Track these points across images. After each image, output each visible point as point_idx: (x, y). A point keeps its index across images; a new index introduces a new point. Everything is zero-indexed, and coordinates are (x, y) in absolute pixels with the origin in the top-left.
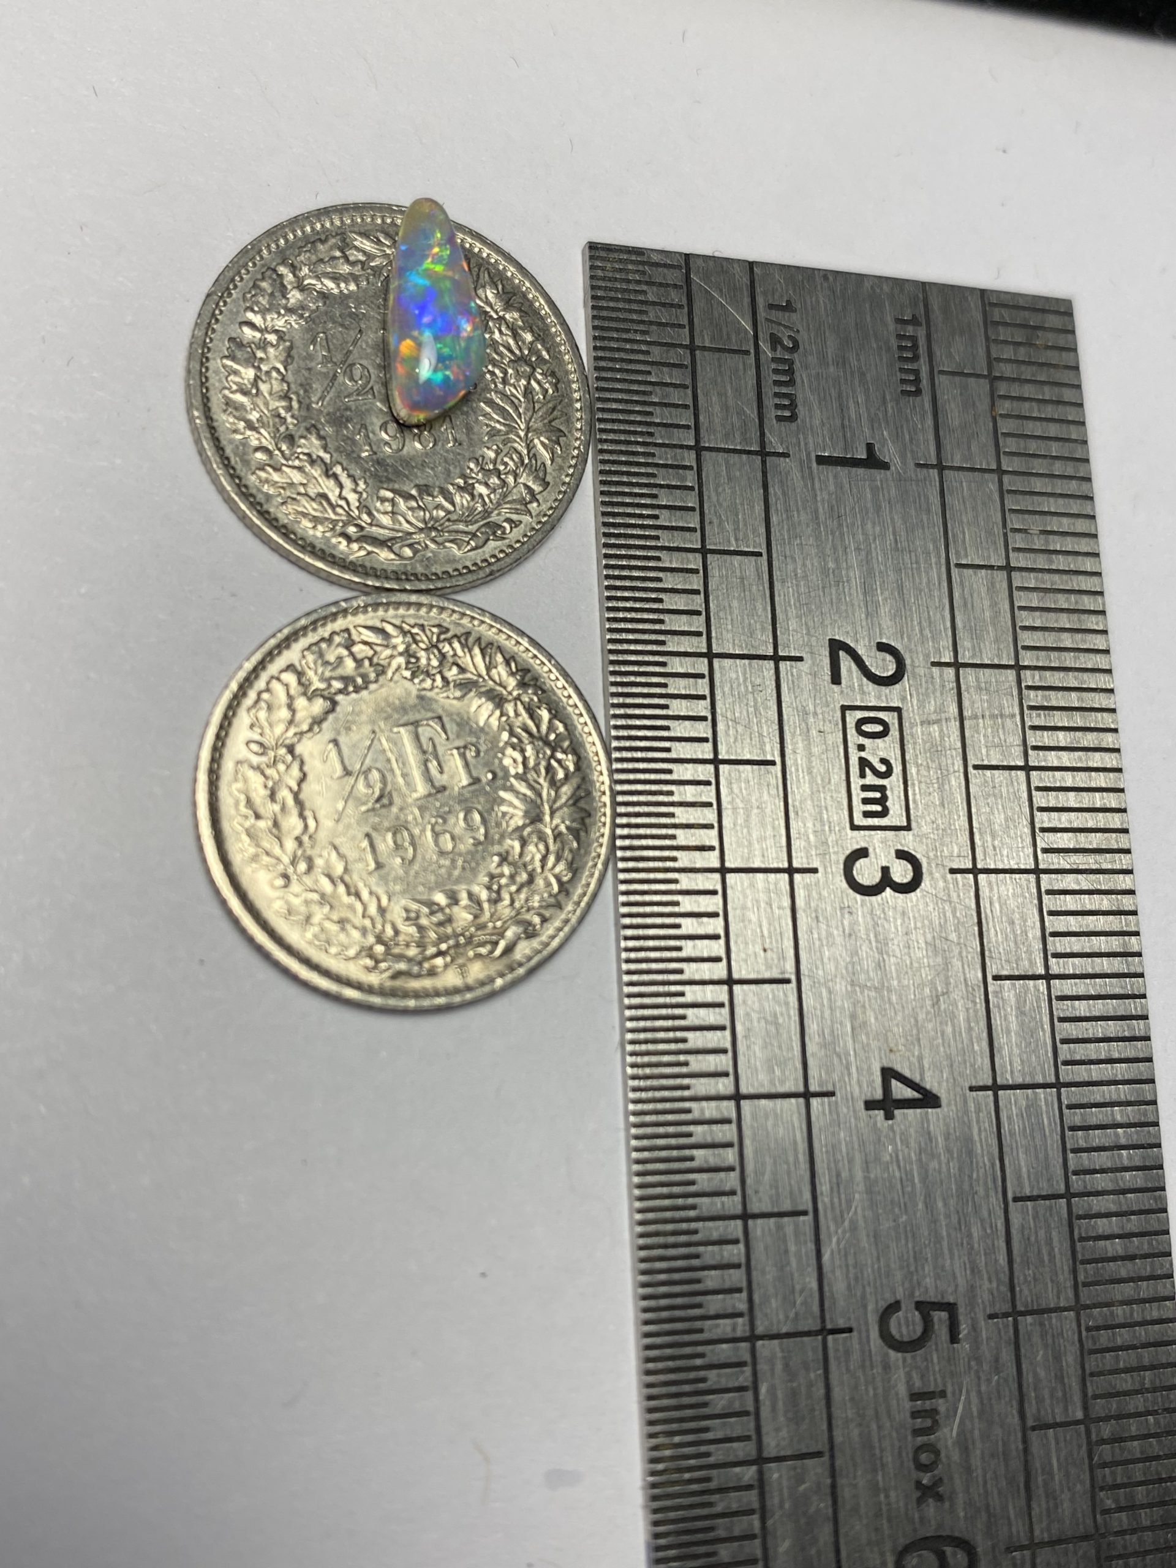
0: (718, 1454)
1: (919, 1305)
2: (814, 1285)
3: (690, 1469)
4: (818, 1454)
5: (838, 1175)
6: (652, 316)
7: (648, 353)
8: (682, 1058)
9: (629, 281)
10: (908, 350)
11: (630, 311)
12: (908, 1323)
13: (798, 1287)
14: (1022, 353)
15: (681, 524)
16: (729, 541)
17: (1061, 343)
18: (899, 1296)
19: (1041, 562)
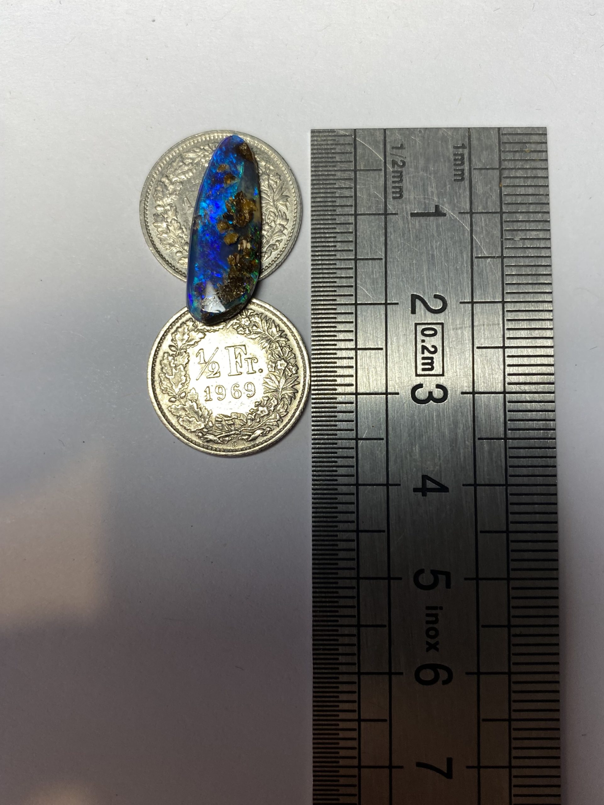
6: (338, 159)
9: (327, 145)
10: (459, 160)
11: (328, 158)
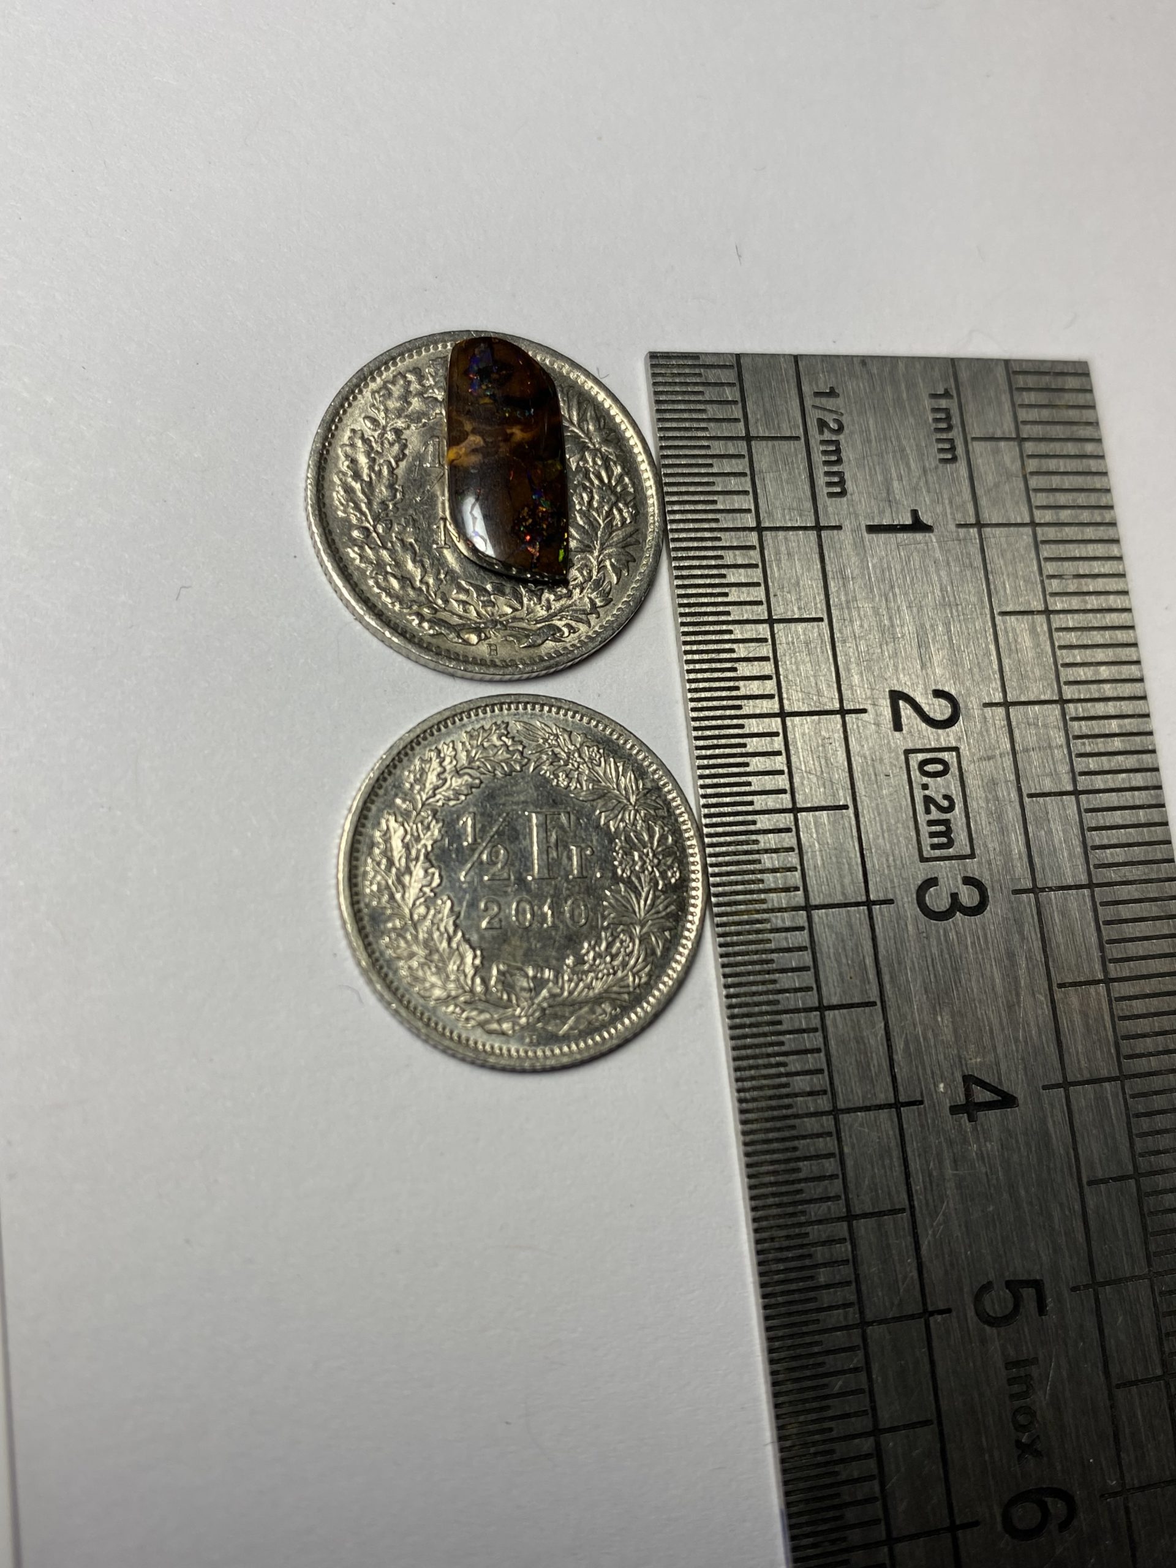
0: (839, 1429)
1: (1009, 1284)
2: (915, 1274)
3: (814, 1444)
4: (926, 1423)
5: (930, 1175)
7: (708, 447)
8: (784, 1080)
12: (998, 1302)
13: (900, 1276)
14: (1045, 414)
15: (748, 599)
16: (793, 611)
17: (1082, 402)
18: (992, 1276)
19: (1075, 603)
